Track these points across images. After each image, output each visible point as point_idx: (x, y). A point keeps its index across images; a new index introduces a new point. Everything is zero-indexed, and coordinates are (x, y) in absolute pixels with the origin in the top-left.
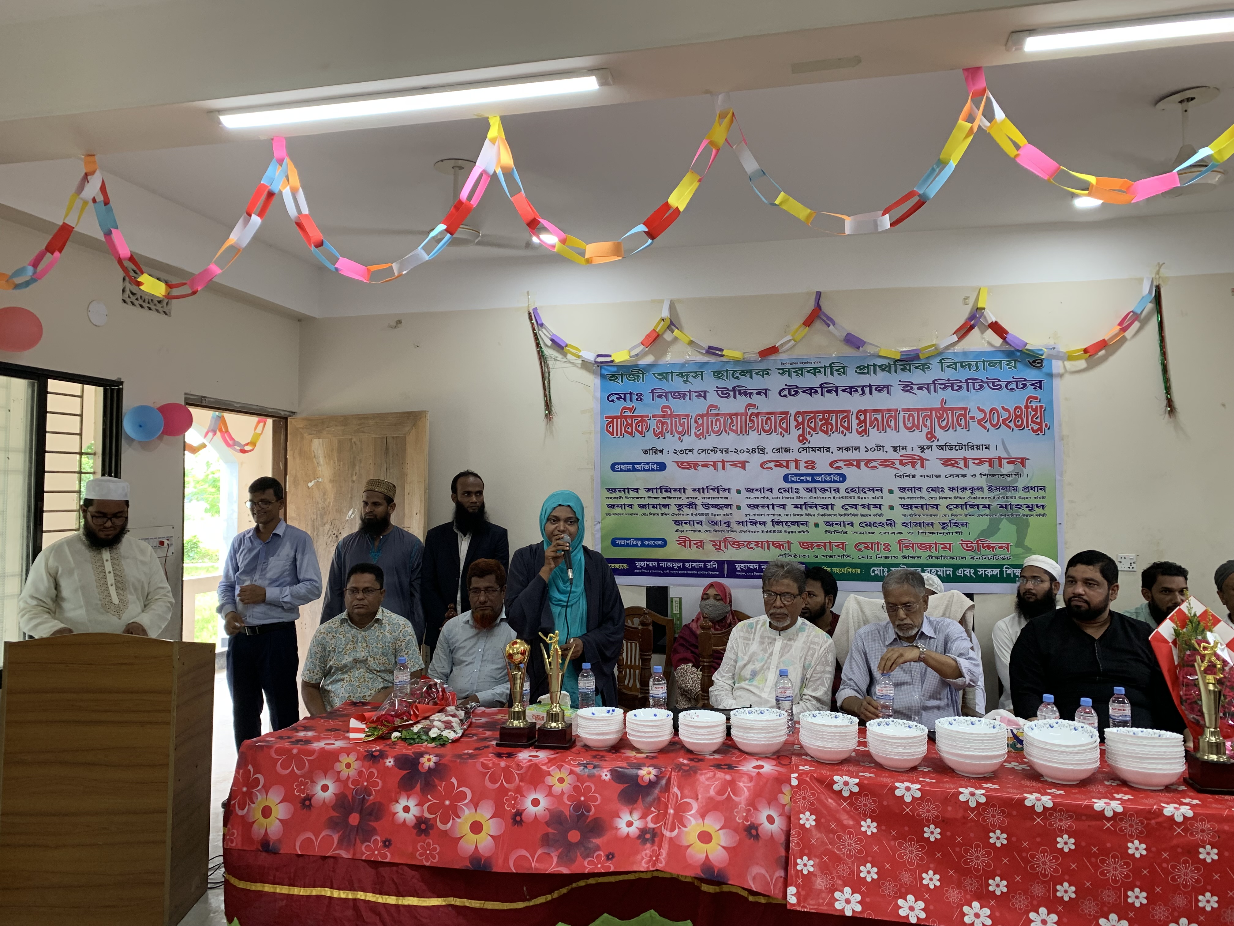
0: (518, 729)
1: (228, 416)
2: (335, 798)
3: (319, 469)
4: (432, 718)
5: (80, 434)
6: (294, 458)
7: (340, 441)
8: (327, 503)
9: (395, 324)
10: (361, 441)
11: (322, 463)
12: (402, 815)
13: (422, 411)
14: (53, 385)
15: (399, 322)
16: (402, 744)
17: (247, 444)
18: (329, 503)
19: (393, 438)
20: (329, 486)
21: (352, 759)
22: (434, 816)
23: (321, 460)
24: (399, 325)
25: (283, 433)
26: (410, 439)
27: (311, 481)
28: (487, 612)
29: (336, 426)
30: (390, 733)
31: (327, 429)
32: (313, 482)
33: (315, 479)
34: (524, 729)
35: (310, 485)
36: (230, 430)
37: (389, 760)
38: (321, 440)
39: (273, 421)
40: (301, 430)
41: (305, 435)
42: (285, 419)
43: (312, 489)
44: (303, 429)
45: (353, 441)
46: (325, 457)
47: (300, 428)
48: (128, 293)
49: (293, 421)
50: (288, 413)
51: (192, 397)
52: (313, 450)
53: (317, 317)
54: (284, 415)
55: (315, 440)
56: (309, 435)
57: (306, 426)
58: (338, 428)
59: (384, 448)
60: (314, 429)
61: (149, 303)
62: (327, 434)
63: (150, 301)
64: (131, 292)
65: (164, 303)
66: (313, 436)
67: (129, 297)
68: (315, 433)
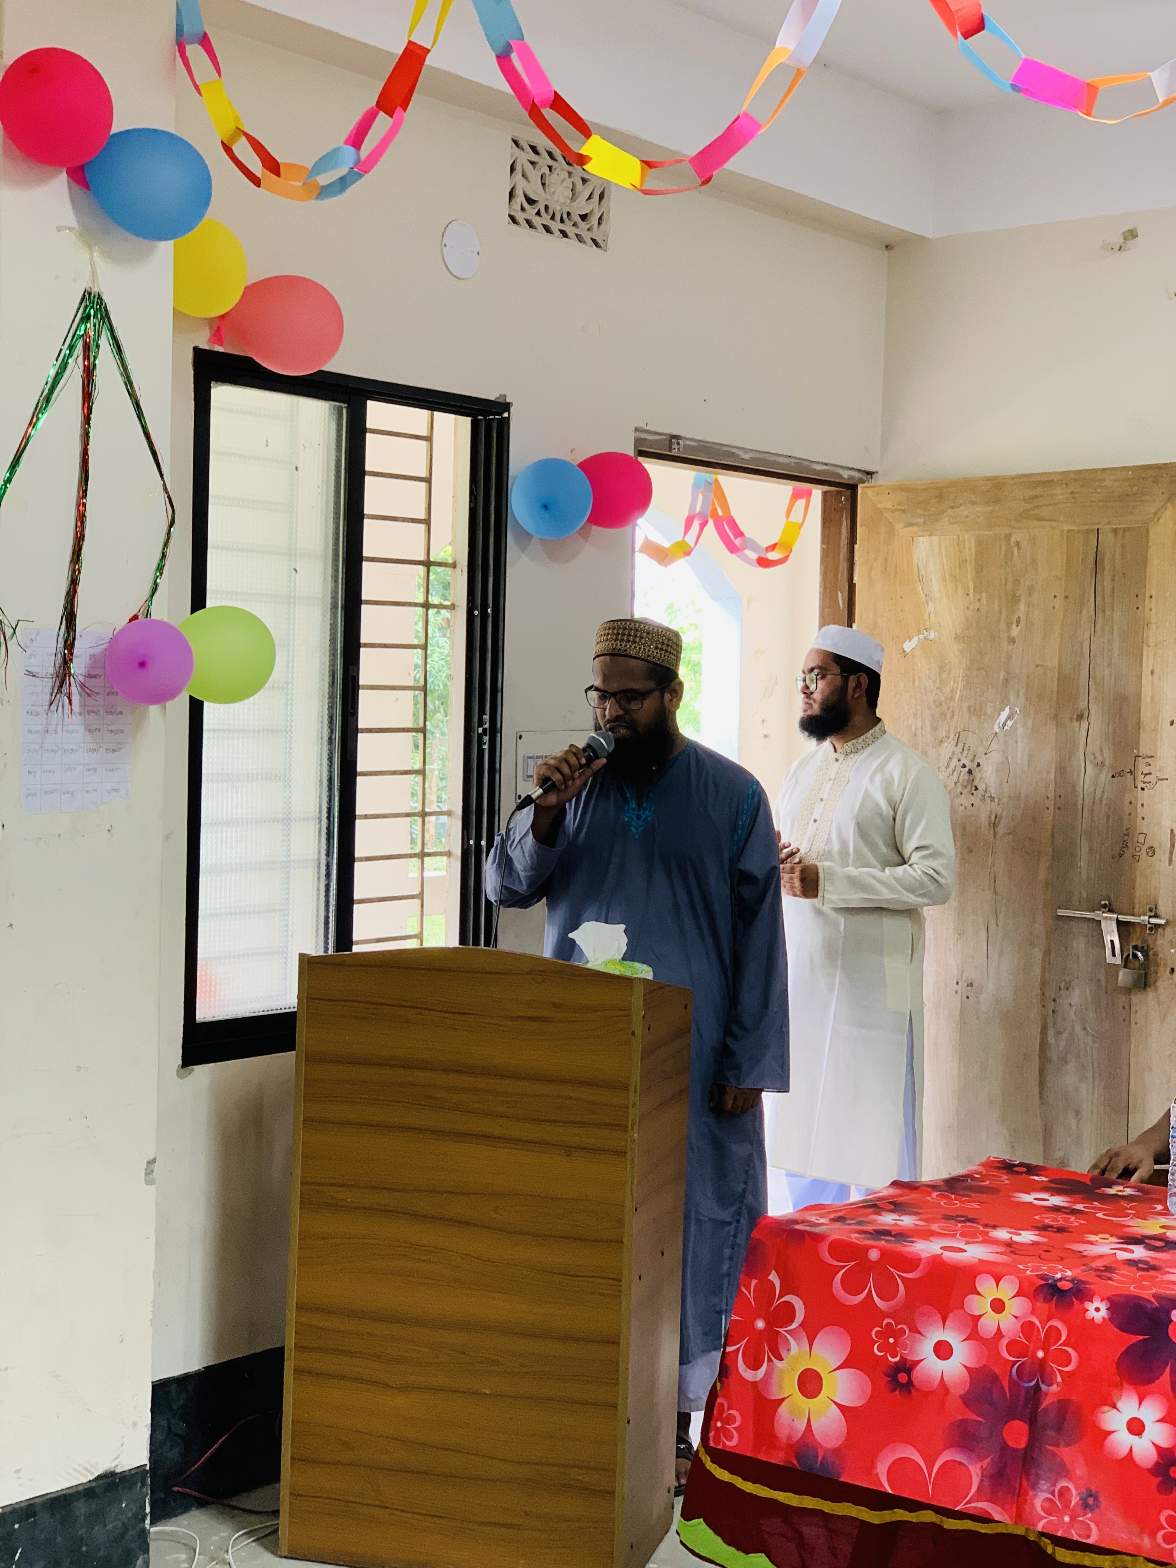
2: (967, 1377)
3: (931, 608)
5: (427, 522)
6: (872, 583)
7: (980, 542)
8: (947, 690)
9: (1121, 241)
10: (1033, 540)
11: (936, 594)
12: (1124, 1439)
14: (376, 413)
15: (1132, 238)
17: (773, 546)
18: (952, 691)
19: (1114, 531)
20: (953, 652)
21: (1006, 1291)
23: (936, 586)
24: (1130, 244)
25: (845, 524)
26: (1158, 534)
27: (910, 639)
29: (973, 503)
31: (950, 512)
32: (915, 640)
33: (919, 632)
35: (908, 646)
36: (735, 515)
37: (1097, 1304)
38: (935, 539)
39: (825, 493)
40: (887, 515)
41: (898, 526)
42: (852, 488)
43: (913, 656)
44: (893, 511)
45: (1013, 539)
46: (944, 579)
47: (886, 509)
48: (520, 199)
49: (869, 492)
50: (857, 475)
51: (650, 437)
52: (915, 561)
53: (931, 237)
54: (851, 478)
55: (921, 539)
56: (906, 527)
57: (900, 504)
58: (978, 508)
59: (1092, 557)
60: (919, 511)
61: (562, 221)
62: (950, 523)
63: (565, 216)
64: (526, 196)
65: (594, 221)
66: (915, 529)
67: (523, 209)
68: (921, 520)
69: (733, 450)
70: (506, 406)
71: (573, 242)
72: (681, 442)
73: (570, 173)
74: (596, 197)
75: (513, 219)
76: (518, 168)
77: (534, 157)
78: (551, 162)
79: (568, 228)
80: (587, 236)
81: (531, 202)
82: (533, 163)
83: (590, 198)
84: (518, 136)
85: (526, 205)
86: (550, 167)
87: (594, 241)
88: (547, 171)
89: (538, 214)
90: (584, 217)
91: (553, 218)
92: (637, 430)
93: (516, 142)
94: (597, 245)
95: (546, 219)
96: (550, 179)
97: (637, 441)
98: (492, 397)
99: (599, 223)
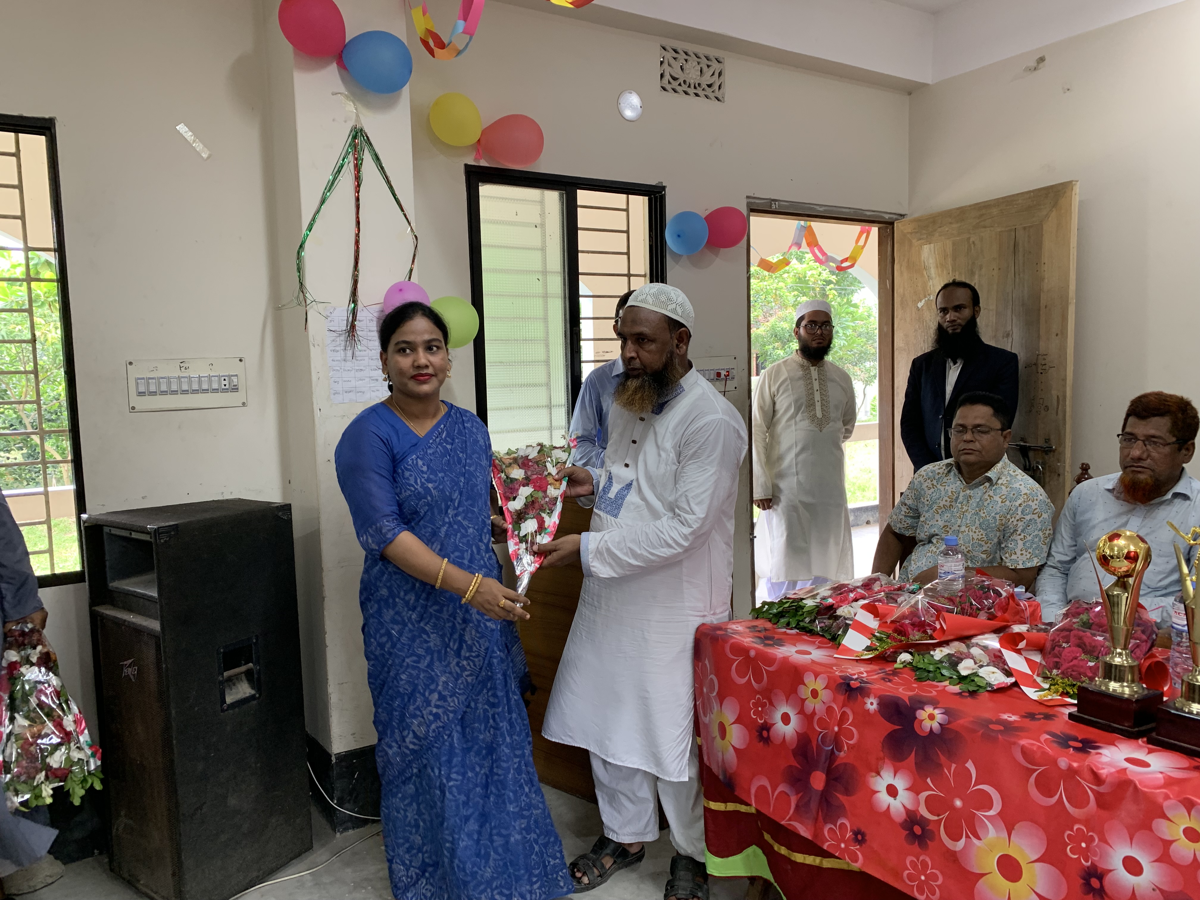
0: (1116, 699)
1: (817, 226)
2: (796, 737)
3: (931, 283)
4: (974, 640)
5: (628, 254)
6: (901, 273)
7: (955, 244)
9: (1035, 64)
10: (981, 239)
11: (933, 275)
12: (884, 799)
13: (1071, 182)
14: (583, 196)
15: (1042, 60)
16: (908, 675)
17: (846, 260)
19: (1025, 228)
21: (819, 684)
22: (936, 818)
23: (933, 271)
24: (1041, 65)
25: (890, 244)
26: (1049, 227)
27: (921, 301)
28: (1142, 477)
29: (951, 223)
30: (896, 653)
31: (939, 230)
32: (923, 301)
33: (925, 297)
34: (1128, 700)
35: (920, 305)
36: (820, 243)
37: (872, 700)
38: (932, 245)
39: (879, 229)
40: (908, 236)
41: (914, 241)
42: (892, 224)
43: (923, 310)
44: (911, 233)
45: (971, 240)
46: (937, 267)
47: (908, 233)
48: (667, 77)
49: (900, 225)
50: (895, 217)
51: (757, 201)
52: (923, 258)
53: (929, 82)
54: (889, 218)
55: (925, 246)
56: (918, 240)
57: (914, 229)
58: (954, 226)
59: (1012, 243)
60: (924, 232)
61: (695, 88)
62: (940, 236)
63: (697, 85)
64: (671, 76)
65: (716, 87)
66: (923, 241)
67: (669, 82)
68: (925, 236)
69: (812, 206)
70: (664, 188)
71: (703, 99)
72: (777, 203)
73: (699, 63)
74: (717, 74)
75: (664, 89)
76: (666, 62)
77: (675, 55)
78: (686, 57)
79: (699, 91)
80: (711, 95)
81: (675, 79)
82: (675, 59)
83: (713, 75)
84: (664, 44)
85: (671, 80)
86: (686, 60)
87: (716, 98)
88: (685, 62)
89: (680, 85)
90: (710, 86)
91: (689, 86)
92: (748, 197)
93: (664, 49)
94: (718, 100)
95: (685, 87)
96: (687, 66)
97: (748, 204)
98: (653, 183)
99: (719, 88)
